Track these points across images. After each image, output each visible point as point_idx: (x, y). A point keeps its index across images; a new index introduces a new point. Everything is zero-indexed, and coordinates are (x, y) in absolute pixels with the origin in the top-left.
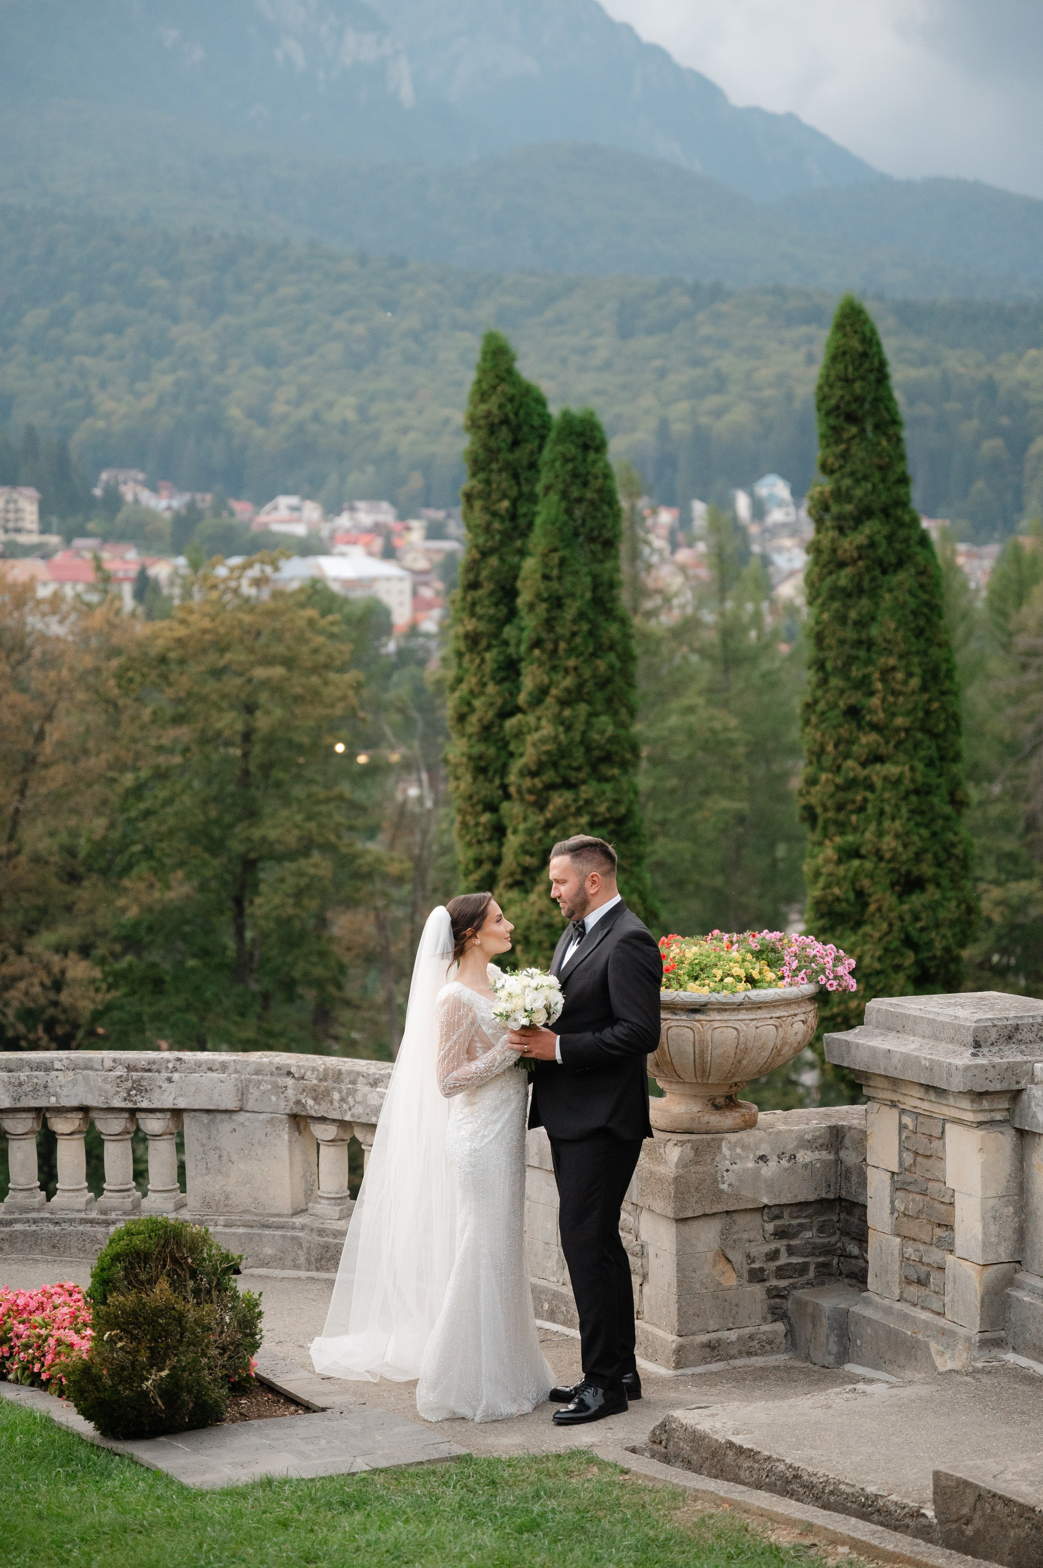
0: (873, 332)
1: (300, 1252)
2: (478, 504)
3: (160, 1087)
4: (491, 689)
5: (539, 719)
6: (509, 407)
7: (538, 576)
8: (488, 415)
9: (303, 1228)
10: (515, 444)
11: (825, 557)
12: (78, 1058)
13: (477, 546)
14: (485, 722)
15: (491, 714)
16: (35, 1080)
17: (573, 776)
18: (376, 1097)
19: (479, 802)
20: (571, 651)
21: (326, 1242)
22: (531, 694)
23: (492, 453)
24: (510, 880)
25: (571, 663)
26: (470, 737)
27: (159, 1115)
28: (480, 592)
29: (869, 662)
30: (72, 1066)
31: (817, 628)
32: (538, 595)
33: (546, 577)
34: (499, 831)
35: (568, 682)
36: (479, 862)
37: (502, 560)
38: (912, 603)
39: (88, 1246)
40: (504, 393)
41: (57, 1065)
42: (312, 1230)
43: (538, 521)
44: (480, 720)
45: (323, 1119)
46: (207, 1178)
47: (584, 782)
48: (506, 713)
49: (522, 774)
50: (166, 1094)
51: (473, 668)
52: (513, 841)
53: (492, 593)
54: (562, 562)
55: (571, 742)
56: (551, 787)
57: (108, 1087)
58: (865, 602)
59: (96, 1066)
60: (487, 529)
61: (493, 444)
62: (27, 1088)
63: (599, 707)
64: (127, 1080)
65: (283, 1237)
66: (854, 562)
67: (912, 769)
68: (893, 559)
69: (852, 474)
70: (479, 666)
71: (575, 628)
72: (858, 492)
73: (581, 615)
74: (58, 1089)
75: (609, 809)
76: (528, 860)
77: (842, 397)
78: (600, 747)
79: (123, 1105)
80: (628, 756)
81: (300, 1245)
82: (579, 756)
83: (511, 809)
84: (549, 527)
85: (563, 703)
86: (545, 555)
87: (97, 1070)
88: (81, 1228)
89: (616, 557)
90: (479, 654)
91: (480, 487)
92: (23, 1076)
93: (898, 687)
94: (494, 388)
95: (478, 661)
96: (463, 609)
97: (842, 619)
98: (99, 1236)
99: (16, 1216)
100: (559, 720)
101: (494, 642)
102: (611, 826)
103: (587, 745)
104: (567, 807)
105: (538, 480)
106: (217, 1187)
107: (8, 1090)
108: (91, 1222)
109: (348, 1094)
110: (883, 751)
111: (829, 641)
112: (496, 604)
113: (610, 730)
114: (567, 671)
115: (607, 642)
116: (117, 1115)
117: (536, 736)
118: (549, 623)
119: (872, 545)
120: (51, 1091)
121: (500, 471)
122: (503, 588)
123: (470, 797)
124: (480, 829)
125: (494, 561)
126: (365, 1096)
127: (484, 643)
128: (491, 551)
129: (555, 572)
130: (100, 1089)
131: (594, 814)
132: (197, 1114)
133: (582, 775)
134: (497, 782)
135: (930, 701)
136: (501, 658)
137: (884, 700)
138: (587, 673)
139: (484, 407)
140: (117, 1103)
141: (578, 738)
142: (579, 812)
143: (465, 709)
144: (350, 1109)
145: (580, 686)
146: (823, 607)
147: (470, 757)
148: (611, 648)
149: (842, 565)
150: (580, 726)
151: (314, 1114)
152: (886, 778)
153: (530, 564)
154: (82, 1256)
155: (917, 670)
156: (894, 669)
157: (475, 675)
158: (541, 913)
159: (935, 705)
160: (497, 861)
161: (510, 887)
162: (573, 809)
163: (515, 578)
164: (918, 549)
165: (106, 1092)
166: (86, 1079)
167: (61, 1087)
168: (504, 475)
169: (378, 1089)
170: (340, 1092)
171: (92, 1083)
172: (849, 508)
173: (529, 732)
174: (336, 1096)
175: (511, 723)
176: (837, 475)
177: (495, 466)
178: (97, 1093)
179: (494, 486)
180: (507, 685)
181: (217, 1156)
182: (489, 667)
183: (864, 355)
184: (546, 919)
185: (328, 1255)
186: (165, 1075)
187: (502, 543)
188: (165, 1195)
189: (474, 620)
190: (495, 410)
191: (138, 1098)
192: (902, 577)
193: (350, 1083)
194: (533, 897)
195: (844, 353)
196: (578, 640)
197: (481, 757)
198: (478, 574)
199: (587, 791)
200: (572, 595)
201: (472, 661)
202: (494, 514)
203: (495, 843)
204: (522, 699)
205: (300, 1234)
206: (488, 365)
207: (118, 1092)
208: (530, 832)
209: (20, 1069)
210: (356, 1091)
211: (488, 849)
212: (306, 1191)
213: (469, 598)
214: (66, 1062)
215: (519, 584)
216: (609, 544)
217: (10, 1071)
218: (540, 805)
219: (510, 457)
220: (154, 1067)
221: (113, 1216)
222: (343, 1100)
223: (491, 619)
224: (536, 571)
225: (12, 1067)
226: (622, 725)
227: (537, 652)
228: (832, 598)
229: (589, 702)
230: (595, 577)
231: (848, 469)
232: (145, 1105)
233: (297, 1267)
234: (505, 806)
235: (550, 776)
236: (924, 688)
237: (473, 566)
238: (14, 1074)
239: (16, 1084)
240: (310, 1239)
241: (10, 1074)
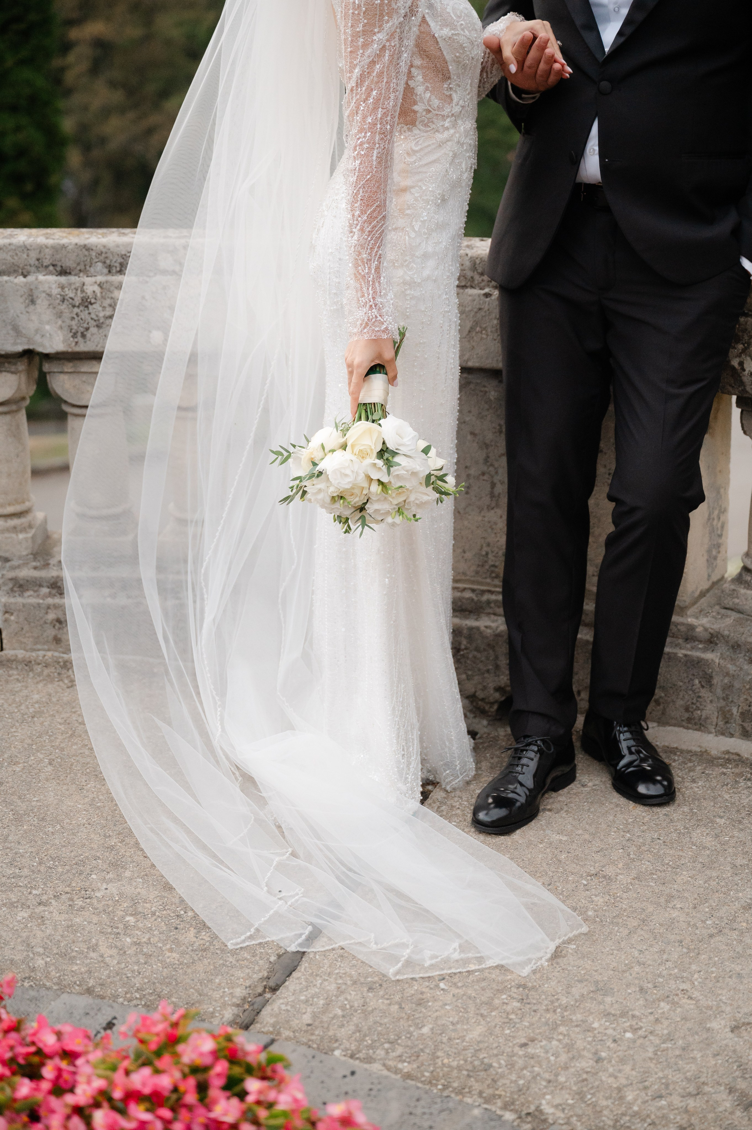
1: (704, 693)
9: (712, 640)
42: (736, 647)
81: (708, 680)
92: (91, 285)
107: (60, 315)
205: (709, 656)
209: (84, 269)
212: (709, 551)
217: (64, 272)
225: (69, 263)
238: (72, 279)
239: (77, 302)
240: (731, 668)
241: (63, 279)
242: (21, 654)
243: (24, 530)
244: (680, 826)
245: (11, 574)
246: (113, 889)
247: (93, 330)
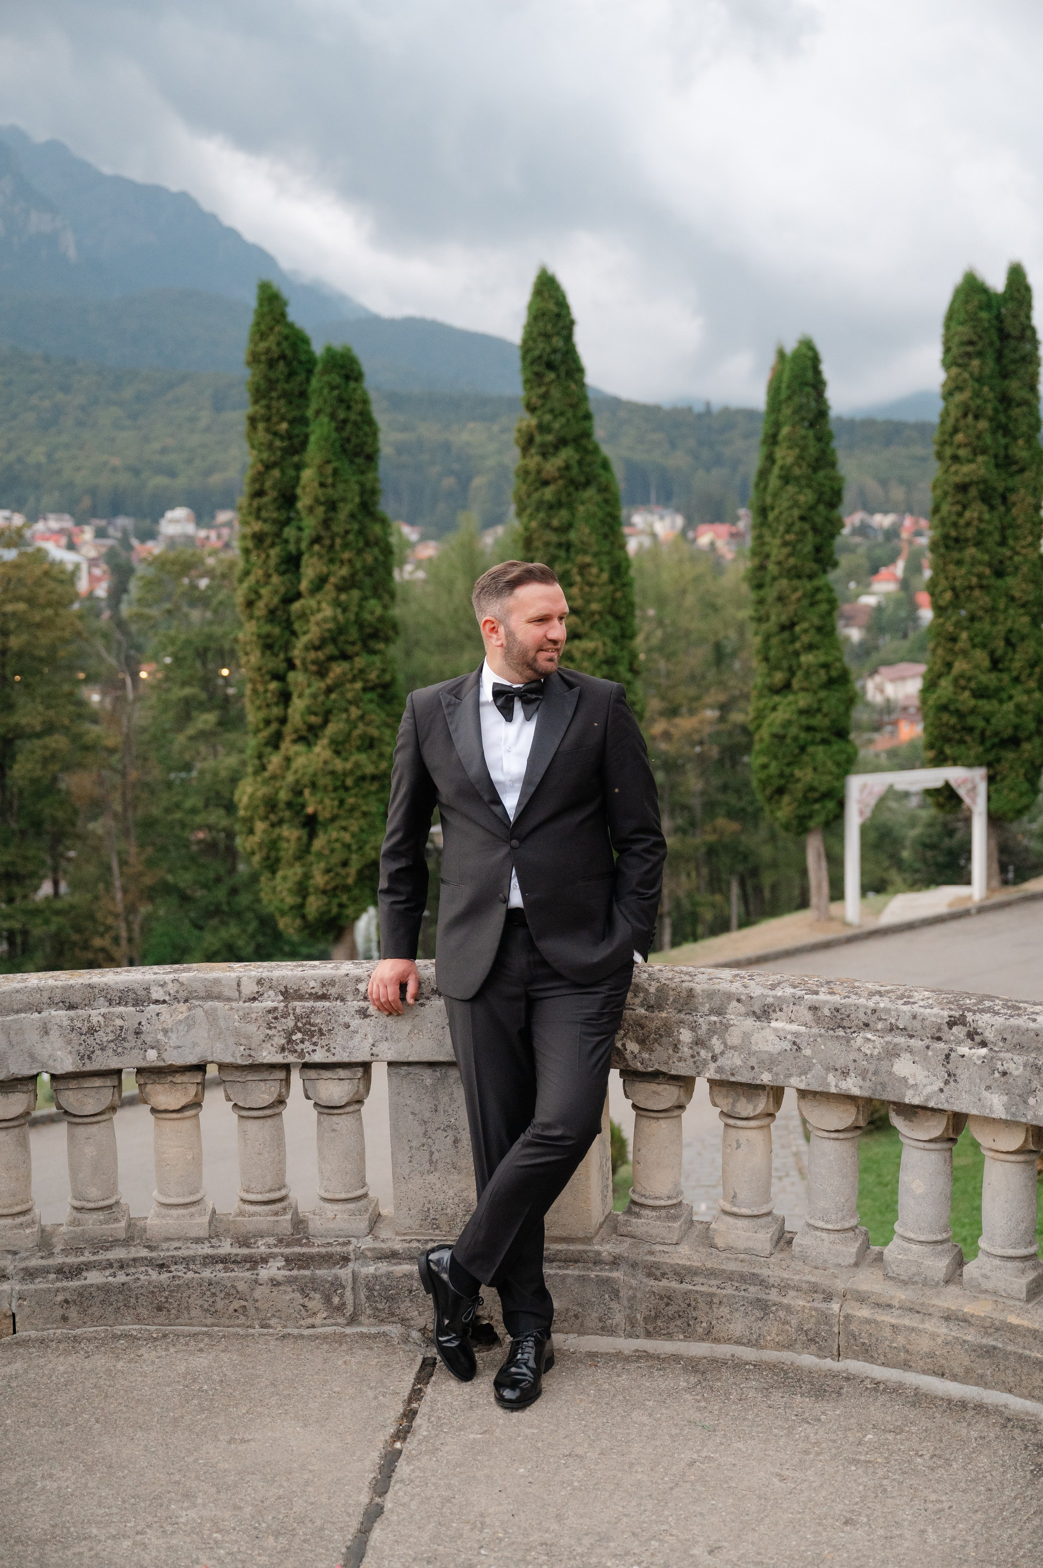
0: (564, 297)
1: (613, 1305)
2: (261, 426)
3: (347, 1026)
4: (275, 579)
5: (319, 603)
6: (285, 344)
7: (316, 484)
8: (268, 351)
9: (615, 1262)
10: (291, 375)
11: (532, 477)
12: (195, 979)
13: (261, 461)
14: (272, 606)
15: (276, 600)
16: (119, 1022)
17: (350, 649)
18: (772, 1037)
19: (268, 672)
20: (346, 546)
21: (667, 1289)
22: (312, 582)
23: (272, 384)
24: (294, 736)
25: (346, 555)
26: (258, 619)
27: (342, 1073)
28: (265, 499)
29: (568, 559)
30: (183, 995)
31: (527, 534)
32: (317, 500)
33: (322, 485)
34: (285, 697)
35: (344, 571)
36: (268, 722)
37: (283, 472)
38: (600, 514)
39: (220, 1304)
40: (280, 333)
41: (157, 993)
42: (634, 1265)
43: (313, 439)
44: (266, 605)
45: (656, 1076)
46: (431, 1178)
47: (357, 654)
48: (289, 599)
49: (307, 649)
50: (358, 1038)
51: (260, 562)
52: (298, 705)
53: (275, 500)
54: (335, 472)
55: (347, 621)
56: (331, 658)
57: (252, 1028)
58: (564, 513)
59: (227, 993)
60: (270, 446)
61: (273, 375)
62: (102, 1036)
63: (368, 593)
64: (285, 1015)
65: (582, 1279)
66: (555, 480)
67: (604, 644)
68: (582, 479)
69: (552, 411)
70: (265, 562)
71: (348, 527)
72: (556, 425)
73: (352, 516)
74: (160, 1036)
75: (378, 677)
76: (313, 719)
77: (544, 349)
78: (370, 625)
79: (279, 1059)
80: (391, 633)
81: (616, 1294)
82: (354, 633)
83: (296, 678)
84: (323, 443)
85: (340, 589)
86: (320, 467)
87: (229, 999)
88: (207, 1273)
89: (376, 469)
90: (265, 550)
91: (262, 411)
92: (95, 1016)
93: (592, 579)
94: (271, 329)
95: (263, 556)
96: (250, 513)
97: (547, 525)
98: (241, 1286)
99: (87, 1257)
100: (337, 603)
101: (277, 540)
102: (380, 690)
103: (360, 624)
104: (344, 674)
105: (307, 406)
106: (451, 1193)
107: (69, 1042)
108: (224, 1260)
109: (712, 1032)
110: (581, 630)
111: (537, 544)
112: (279, 509)
113: (379, 611)
114: (342, 562)
115: (372, 538)
116: (265, 1075)
117: (319, 616)
118: (326, 523)
119: (567, 467)
120: (148, 1039)
121: (279, 398)
122: (283, 496)
123: (260, 669)
124: (269, 695)
125: (276, 473)
126: (746, 1036)
127: (268, 541)
128: (275, 465)
129: (330, 481)
130: (237, 1033)
131: (366, 681)
132: (410, 1069)
133: (357, 648)
134: (282, 656)
135: (615, 591)
136: (283, 554)
137: (581, 590)
138: (358, 565)
139: (263, 345)
140: (269, 1055)
141: (352, 617)
142: (354, 680)
143: (253, 596)
144: (714, 1058)
145: (353, 575)
146: (531, 517)
147: (259, 636)
148: (376, 543)
149: (546, 483)
150: (354, 609)
151: (640, 1067)
152: (584, 652)
153: (308, 475)
154: (209, 1321)
155: (606, 567)
156: (589, 565)
157: (261, 568)
158: (326, 762)
159: (618, 595)
160: (283, 721)
161: (295, 742)
162: (350, 676)
163: (294, 487)
164: (601, 471)
165: (248, 1038)
166: (212, 1017)
167: (165, 1032)
168: (282, 401)
169: (774, 1024)
170: (694, 1028)
171: (222, 1023)
172: (550, 438)
173: (312, 614)
174: (686, 1036)
175: (296, 606)
176: (539, 413)
177: (274, 394)
178: (231, 1040)
179: (274, 411)
180: (288, 576)
181: (449, 1140)
182: (273, 561)
183: (558, 316)
184: (330, 767)
185: (671, 1310)
186: (355, 1004)
187: (283, 458)
188: (351, 1206)
189: (260, 523)
190: (274, 347)
191: (307, 1046)
192: (590, 493)
193: (712, 1012)
194: (317, 749)
195: (543, 314)
196: (351, 537)
197: (268, 636)
198: (262, 484)
199: (360, 662)
200: (344, 499)
201: (258, 556)
202: (276, 434)
203: (282, 707)
204: (304, 585)
205: (615, 1274)
206: (266, 309)
207: (269, 1037)
208: (314, 696)
209: (88, 1003)
210: (727, 1027)
211: (276, 711)
212: (602, 1191)
213: (255, 504)
214: (172, 988)
215: (299, 491)
216: (371, 458)
217: (72, 1007)
218: (322, 674)
219: (287, 387)
220: (333, 991)
221: (261, 1248)
222: (698, 1042)
223: (275, 521)
224: (313, 480)
225: (75, 999)
226: (385, 607)
227: (316, 547)
228: (538, 509)
229: (360, 588)
230: (362, 485)
231: (548, 406)
232: (319, 1057)
233: (608, 1330)
234: (291, 676)
235: (330, 649)
236: (611, 581)
237: (259, 477)
238: (80, 1012)
239: (84, 1030)
240: (634, 1282)
241: (72, 1013)
242: (33, 1334)
243: (29, 1226)
244: (620, 1410)
245: (23, 1265)
246: (192, 1514)
247: (98, 1052)
